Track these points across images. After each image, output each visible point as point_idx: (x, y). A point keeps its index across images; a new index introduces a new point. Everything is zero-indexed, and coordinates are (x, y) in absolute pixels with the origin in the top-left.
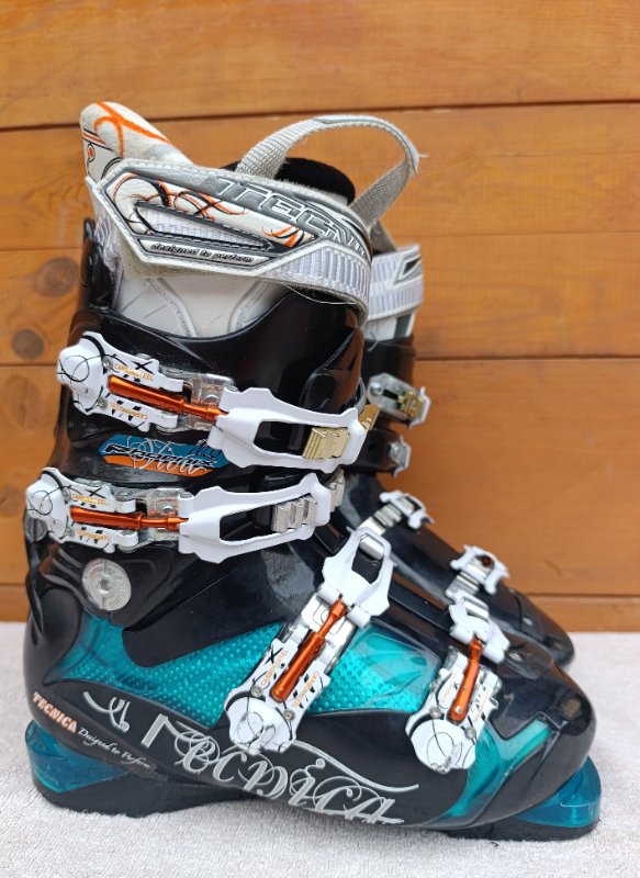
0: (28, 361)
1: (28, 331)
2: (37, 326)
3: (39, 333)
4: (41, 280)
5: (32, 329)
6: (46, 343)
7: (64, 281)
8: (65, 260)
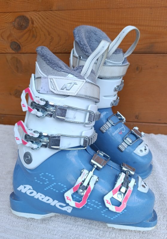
0: (16, 52)
1: (14, 42)
2: (17, 40)
3: (19, 43)
4: (16, 24)
5: (16, 41)
6: (21, 46)
7: (24, 24)
8: (23, 16)
